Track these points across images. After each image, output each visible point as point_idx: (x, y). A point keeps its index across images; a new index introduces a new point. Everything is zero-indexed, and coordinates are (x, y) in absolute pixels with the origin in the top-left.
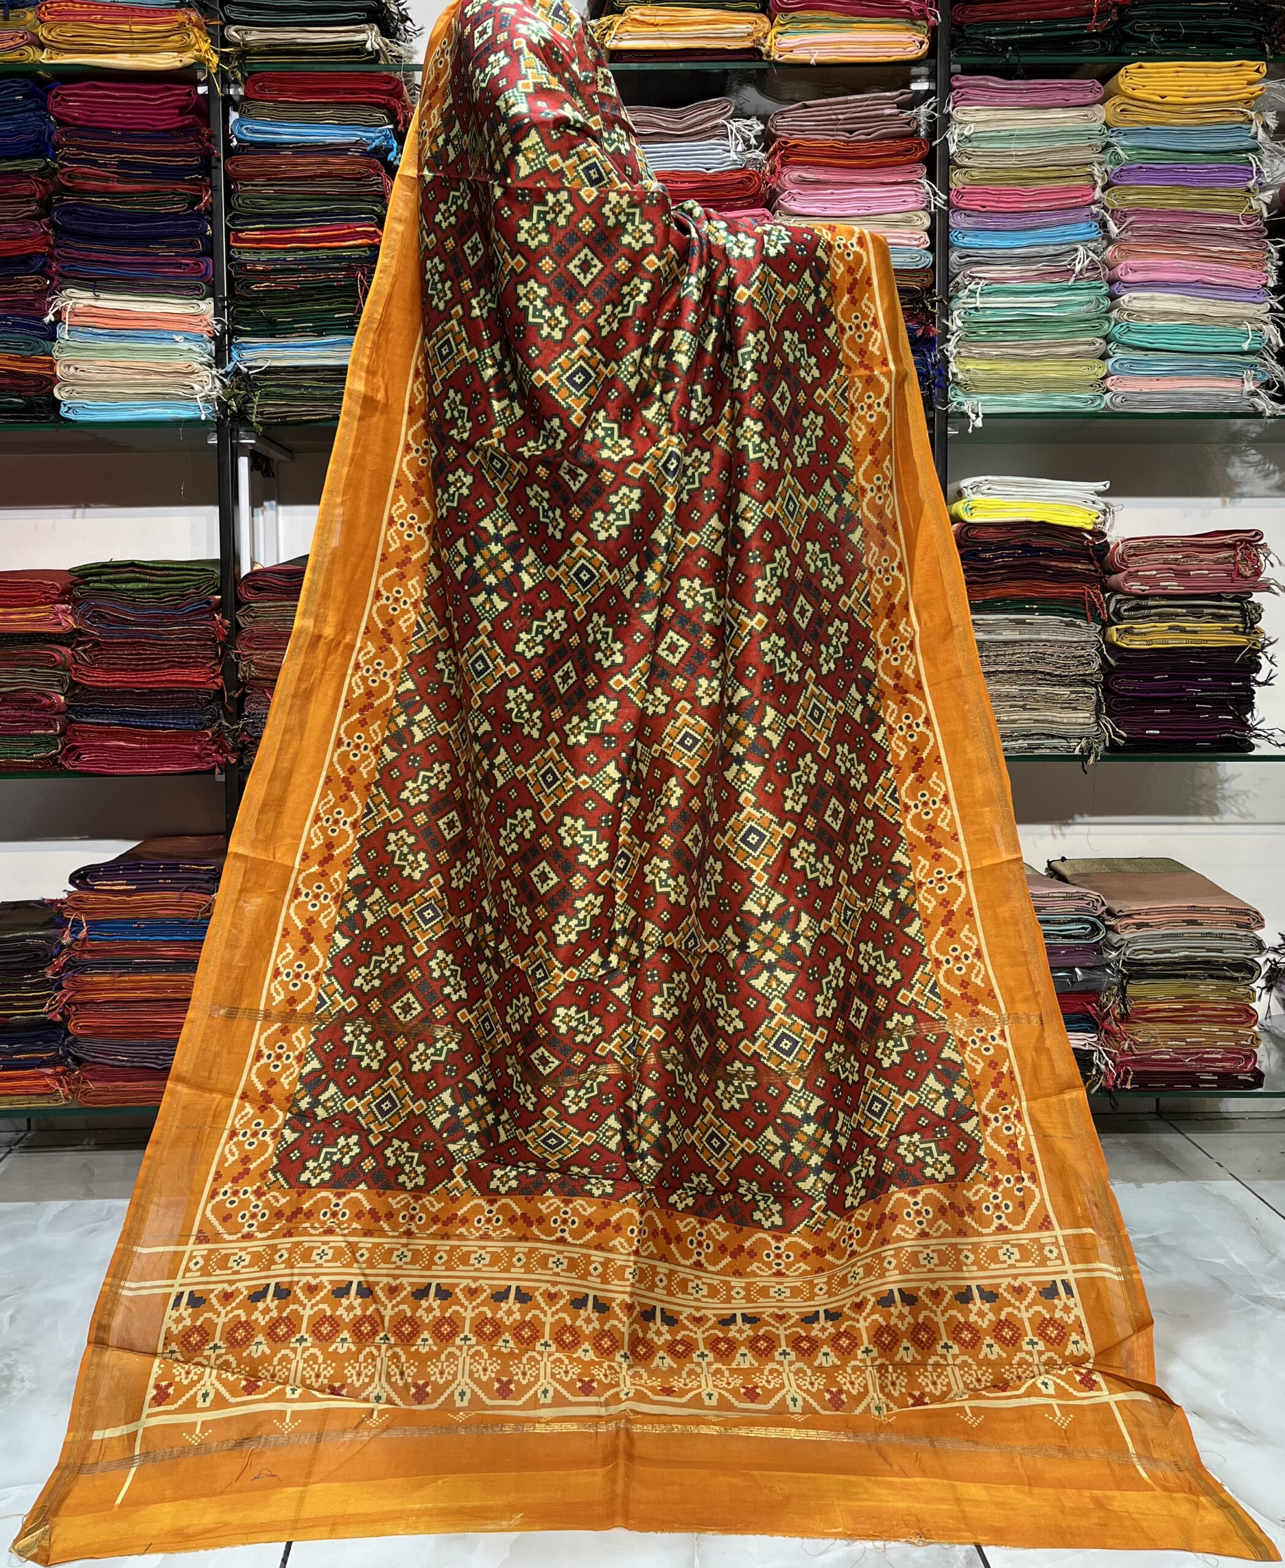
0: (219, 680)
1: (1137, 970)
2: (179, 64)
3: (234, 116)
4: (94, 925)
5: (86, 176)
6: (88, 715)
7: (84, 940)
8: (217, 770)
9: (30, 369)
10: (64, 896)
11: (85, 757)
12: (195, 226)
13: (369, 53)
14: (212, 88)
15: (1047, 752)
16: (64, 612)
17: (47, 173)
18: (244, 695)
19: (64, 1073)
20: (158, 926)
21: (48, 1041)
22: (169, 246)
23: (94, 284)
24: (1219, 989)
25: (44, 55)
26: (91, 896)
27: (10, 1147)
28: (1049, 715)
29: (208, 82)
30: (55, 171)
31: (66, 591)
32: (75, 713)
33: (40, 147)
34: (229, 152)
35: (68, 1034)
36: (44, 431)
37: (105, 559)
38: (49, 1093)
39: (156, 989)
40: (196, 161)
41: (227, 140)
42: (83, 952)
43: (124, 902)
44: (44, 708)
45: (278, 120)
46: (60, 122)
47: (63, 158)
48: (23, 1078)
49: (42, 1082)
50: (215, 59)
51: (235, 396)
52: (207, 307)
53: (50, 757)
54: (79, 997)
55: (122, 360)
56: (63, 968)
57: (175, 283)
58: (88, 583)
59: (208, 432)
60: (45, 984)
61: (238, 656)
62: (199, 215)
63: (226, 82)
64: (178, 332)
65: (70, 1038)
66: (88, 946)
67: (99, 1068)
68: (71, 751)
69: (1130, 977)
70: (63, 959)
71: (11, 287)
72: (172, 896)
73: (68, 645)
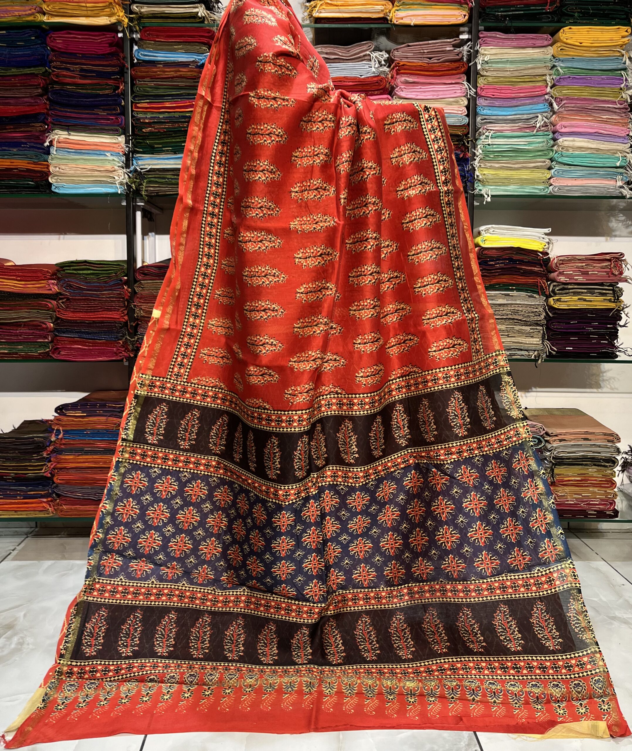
0: (126, 318)
1: (560, 461)
2: (109, 23)
3: (135, 48)
4: (66, 432)
5: (65, 76)
6: (64, 333)
7: (61, 439)
8: (125, 360)
9: (38, 168)
10: (52, 418)
11: (62, 353)
12: (116, 100)
13: (200, 18)
14: (125, 34)
15: (519, 357)
16: (53, 284)
17: (46, 74)
18: (137, 325)
19: (51, 501)
20: (97, 433)
21: (44, 486)
22: (104, 110)
23: (68, 128)
24: (598, 471)
25: (45, 18)
26: (65, 418)
27: (27, 535)
28: (520, 339)
29: (123, 31)
30: (50, 73)
31: (54, 274)
32: (58, 332)
33: (43, 62)
34: (133, 65)
35: (54, 483)
36: (43, 198)
37: (73, 259)
38: (45, 510)
39: (95, 462)
40: (116, 69)
41: (132, 60)
42: (61, 444)
43: (80, 421)
44: (43, 329)
45: (157, 50)
46: (53, 50)
47: (54, 67)
48: (32, 503)
49: (41, 505)
50: (126, 20)
51: (135, 182)
52: (122, 139)
53: (46, 353)
54: (59, 466)
55: (81, 165)
56: (51, 452)
57: (106, 128)
58: (64, 270)
59: (122, 199)
60: (43, 459)
61: (135, 306)
62: (118, 95)
63: (132, 31)
64: (108, 151)
65: (54, 485)
66: (63, 442)
67: (68, 499)
68: (56, 350)
69: (555, 465)
70: (51, 448)
71: (29, 129)
72: (103, 419)
73: (55, 300)
